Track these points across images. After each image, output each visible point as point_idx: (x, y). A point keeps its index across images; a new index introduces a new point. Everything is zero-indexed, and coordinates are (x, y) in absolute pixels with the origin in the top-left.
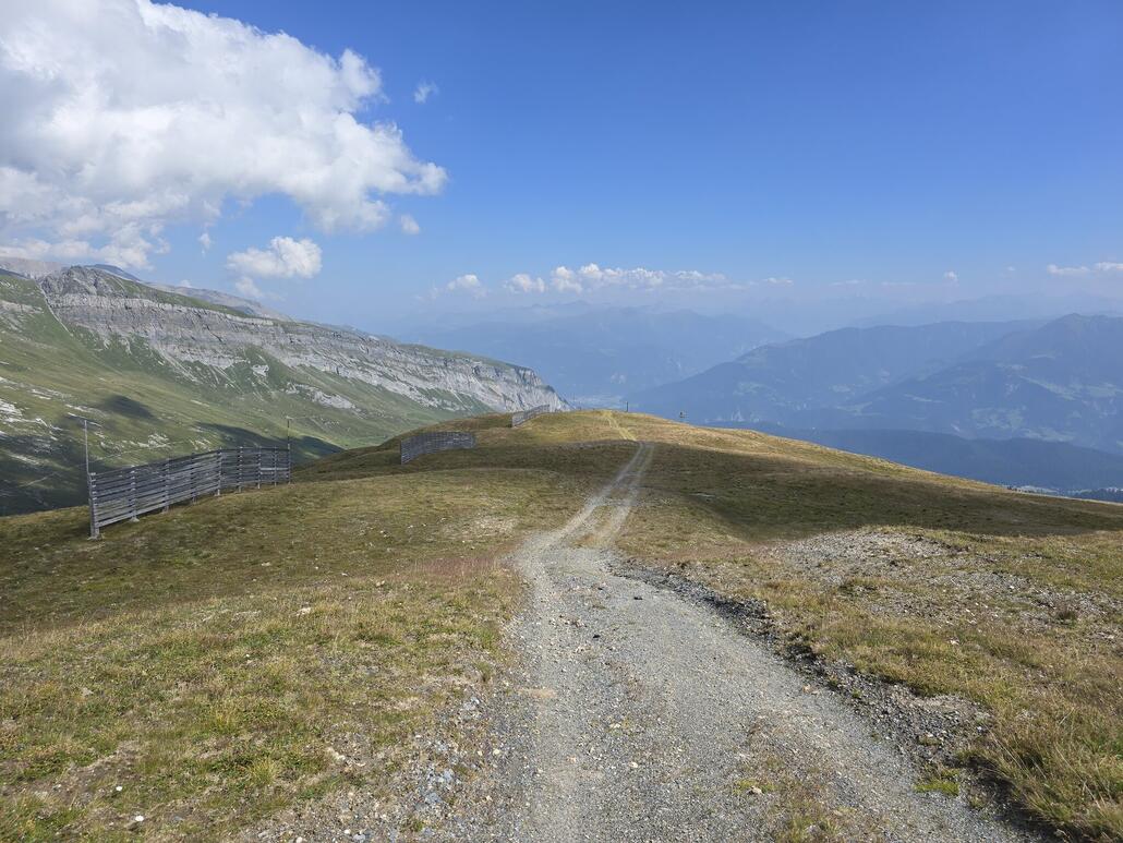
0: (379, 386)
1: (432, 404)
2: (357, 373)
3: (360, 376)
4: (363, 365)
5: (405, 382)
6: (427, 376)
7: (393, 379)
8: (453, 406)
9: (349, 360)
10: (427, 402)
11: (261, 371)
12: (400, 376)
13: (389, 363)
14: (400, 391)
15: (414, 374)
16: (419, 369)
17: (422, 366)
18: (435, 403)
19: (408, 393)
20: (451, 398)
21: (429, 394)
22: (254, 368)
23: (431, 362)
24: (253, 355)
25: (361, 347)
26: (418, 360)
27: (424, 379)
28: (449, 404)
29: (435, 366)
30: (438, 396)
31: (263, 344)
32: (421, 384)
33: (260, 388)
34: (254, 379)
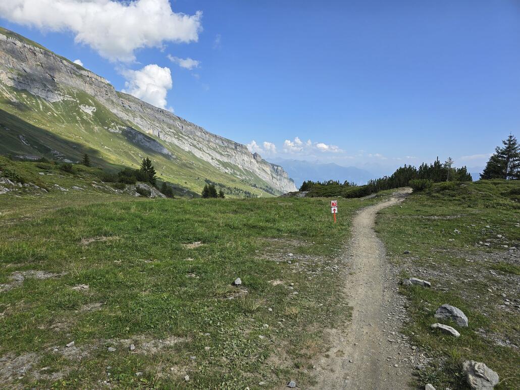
0: (189, 152)
1: (227, 171)
2: (173, 139)
3: (176, 142)
4: (178, 134)
5: (208, 154)
6: (223, 153)
7: (200, 149)
8: (240, 175)
9: (168, 130)
10: (223, 170)
11: (89, 110)
12: (205, 149)
13: (197, 138)
14: (205, 159)
15: (214, 149)
16: (218, 147)
17: (220, 146)
18: (229, 171)
19: (211, 161)
20: (239, 170)
21: (225, 165)
22: (81, 106)
23: (226, 145)
24: (83, 98)
25: (178, 124)
26: (217, 141)
27: (221, 154)
28: (238, 173)
29: (228, 147)
30: (231, 168)
31: (96, 95)
32: (218, 157)
33: (84, 121)
34: (80, 114)
